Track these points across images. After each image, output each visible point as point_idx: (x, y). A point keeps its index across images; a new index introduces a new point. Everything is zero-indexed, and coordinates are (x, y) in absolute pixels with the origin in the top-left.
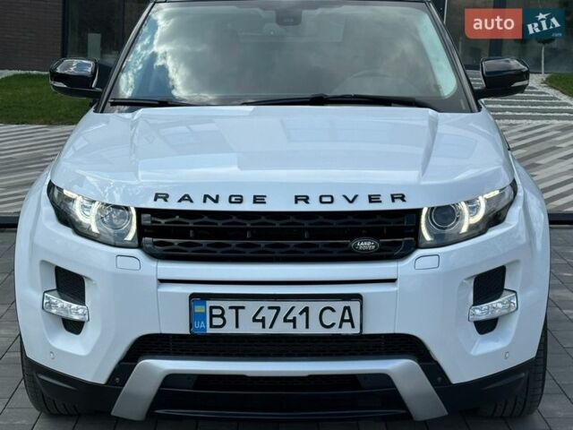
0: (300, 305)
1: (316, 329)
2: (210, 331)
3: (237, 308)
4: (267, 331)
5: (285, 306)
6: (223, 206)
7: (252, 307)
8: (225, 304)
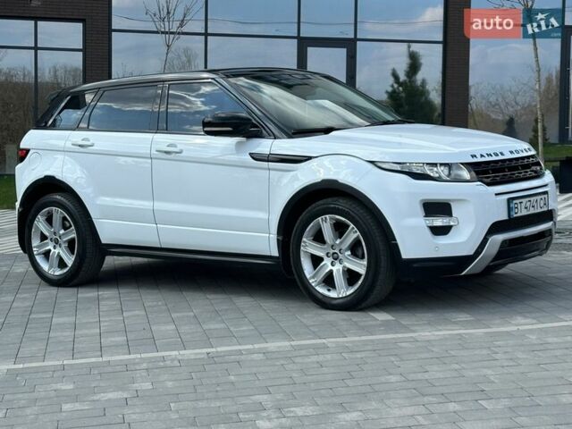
0: (535, 198)
1: (539, 210)
2: (515, 216)
3: (521, 203)
4: (529, 213)
5: (532, 199)
6: (494, 158)
7: (524, 200)
8: (517, 201)
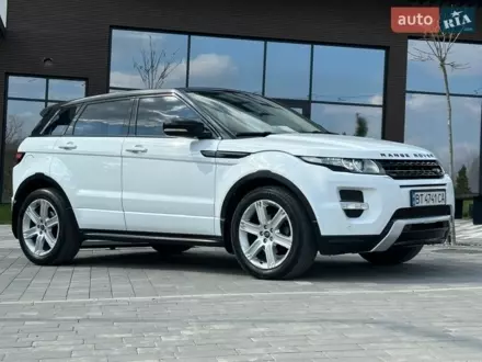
1: (438, 204)
2: (417, 205)
3: (422, 195)
4: (429, 204)
5: (432, 193)
6: (400, 158)
7: (424, 193)
8: (419, 194)
